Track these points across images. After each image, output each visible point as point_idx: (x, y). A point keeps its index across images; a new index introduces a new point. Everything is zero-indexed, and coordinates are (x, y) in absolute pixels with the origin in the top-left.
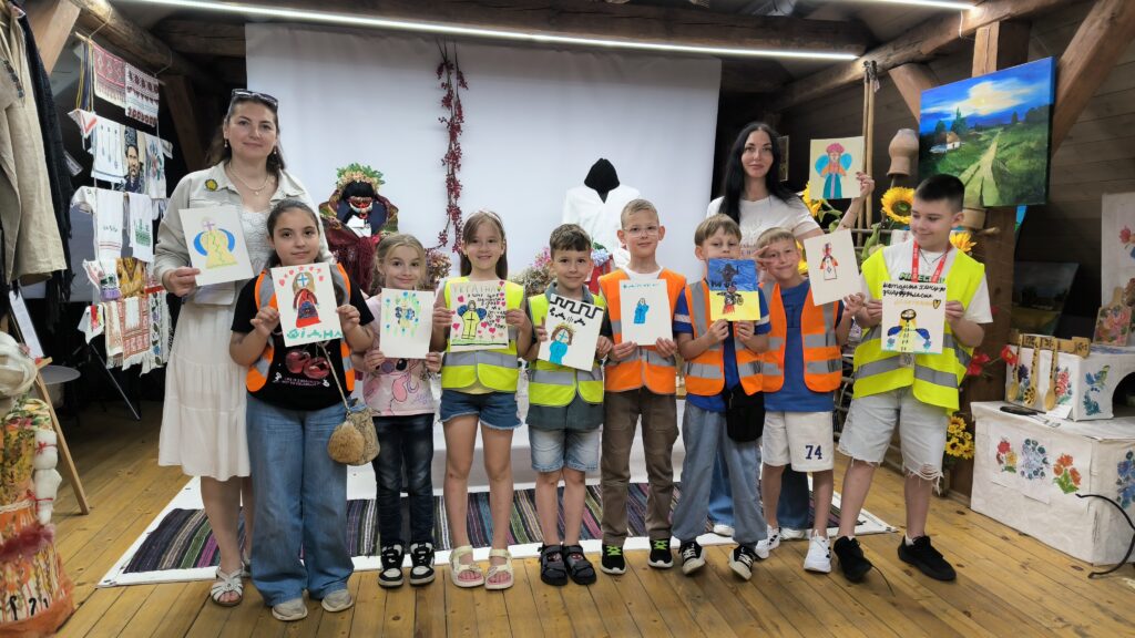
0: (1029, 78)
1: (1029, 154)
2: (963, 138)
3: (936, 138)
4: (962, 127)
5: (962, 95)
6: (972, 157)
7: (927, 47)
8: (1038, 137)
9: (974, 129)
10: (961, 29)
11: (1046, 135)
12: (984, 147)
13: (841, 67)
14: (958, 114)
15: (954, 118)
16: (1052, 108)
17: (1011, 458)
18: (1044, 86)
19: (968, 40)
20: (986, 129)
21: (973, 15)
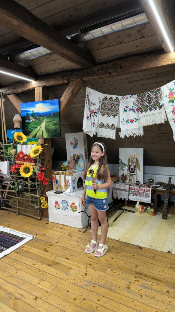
1: (55, 124)
2: (35, 118)
3: (27, 118)
4: (34, 115)
6: (39, 124)
7: (20, 90)
8: (56, 120)
9: (38, 116)
10: (30, 87)
11: (59, 119)
12: (42, 122)
14: (33, 112)
15: (32, 112)
16: (59, 112)
17: (59, 206)
19: (33, 90)
20: (42, 117)
21: (34, 84)
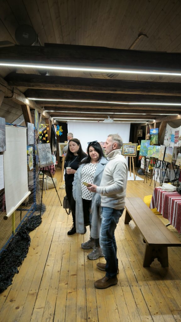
0: (157, 130)
1: (157, 138)
2: (153, 135)
5: (153, 131)
6: (154, 138)
7: (151, 124)
8: (157, 137)
9: (154, 134)
10: (153, 122)
11: (158, 136)
12: (154, 137)
13: (145, 123)
16: (158, 134)
18: (158, 131)
19: (154, 124)
21: (154, 121)
